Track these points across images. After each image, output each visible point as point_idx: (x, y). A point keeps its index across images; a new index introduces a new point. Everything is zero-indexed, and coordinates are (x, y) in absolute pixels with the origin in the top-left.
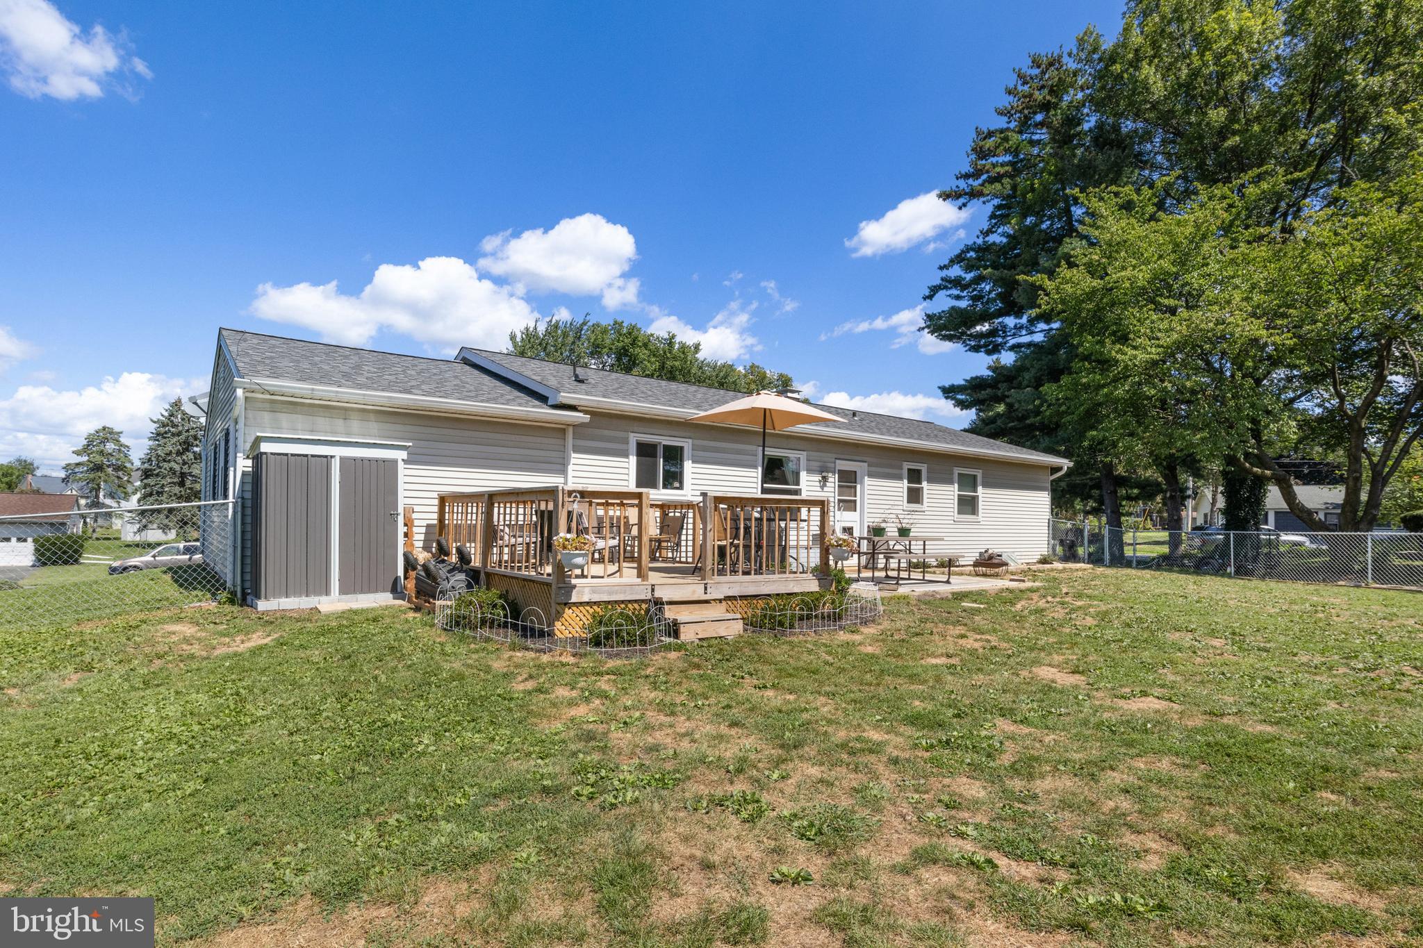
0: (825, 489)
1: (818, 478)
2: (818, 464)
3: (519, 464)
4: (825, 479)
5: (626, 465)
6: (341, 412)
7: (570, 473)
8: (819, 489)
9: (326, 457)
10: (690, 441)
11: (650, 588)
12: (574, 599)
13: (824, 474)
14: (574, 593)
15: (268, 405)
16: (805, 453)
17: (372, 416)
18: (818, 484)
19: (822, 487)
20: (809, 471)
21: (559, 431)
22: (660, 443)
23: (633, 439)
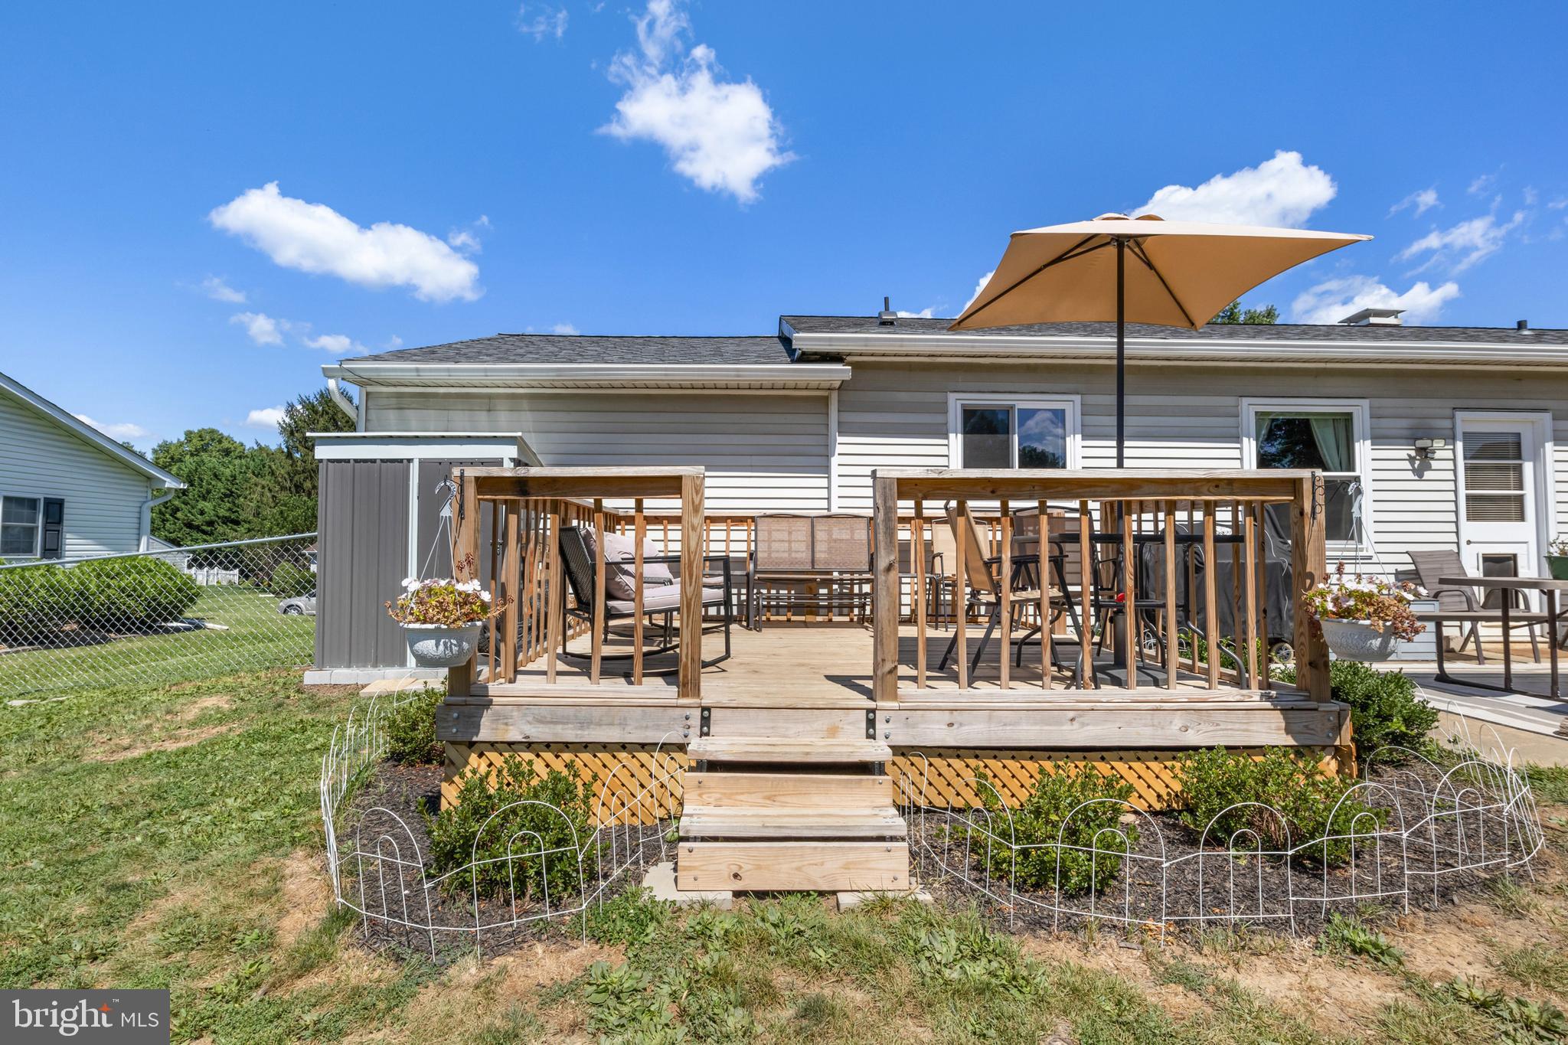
0: (1427, 475)
1: (1404, 452)
2: (1404, 423)
3: (747, 460)
4: (1425, 454)
5: (943, 450)
6: (482, 401)
7: (835, 470)
8: (1410, 475)
9: (401, 461)
10: (1077, 398)
11: (697, 713)
12: (485, 734)
13: (1420, 443)
14: (486, 721)
15: (393, 401)
16: (1366, 403)
17: (525, 404)
18: (1407, 465)
19: (1419, 473)
20: (1379, 439)
21: (815, 402)
22: (1012, 407)
23: (956, 404)
